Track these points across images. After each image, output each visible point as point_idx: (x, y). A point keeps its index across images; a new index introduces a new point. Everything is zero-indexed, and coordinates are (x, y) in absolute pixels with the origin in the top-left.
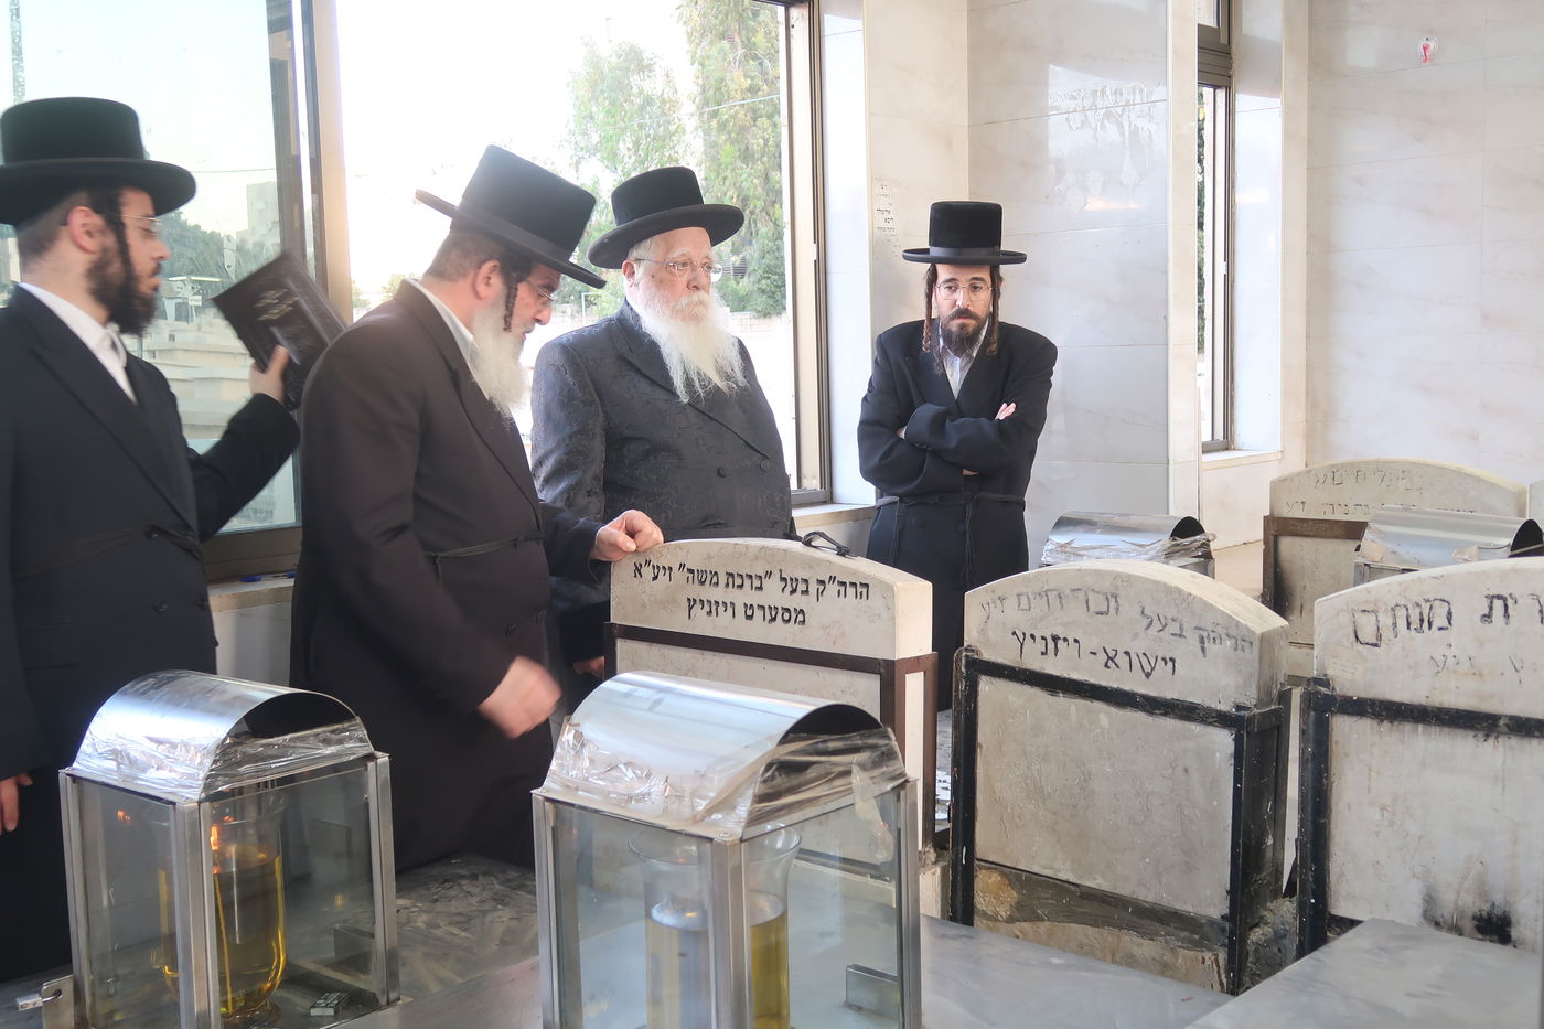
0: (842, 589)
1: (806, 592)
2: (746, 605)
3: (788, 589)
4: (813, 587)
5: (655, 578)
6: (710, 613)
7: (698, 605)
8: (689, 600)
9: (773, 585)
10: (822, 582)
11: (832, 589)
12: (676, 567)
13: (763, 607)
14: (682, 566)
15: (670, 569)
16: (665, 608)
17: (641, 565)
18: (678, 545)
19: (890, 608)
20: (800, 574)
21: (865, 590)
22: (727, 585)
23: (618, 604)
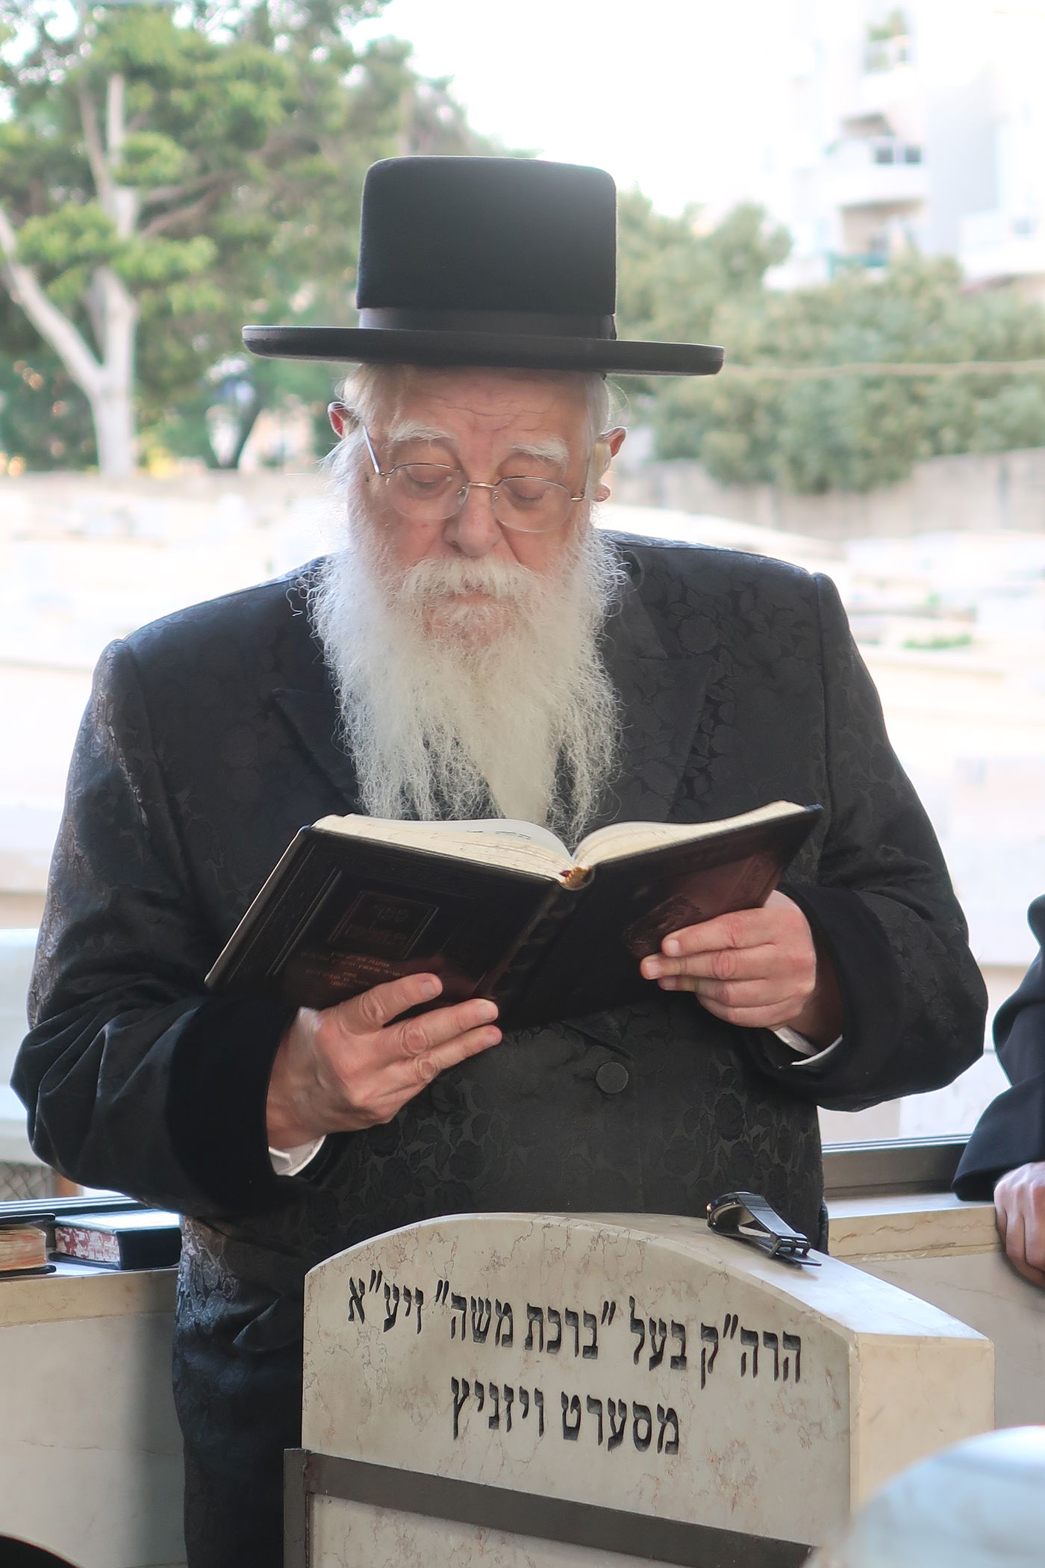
0: (749, 1350)
1: (679, 1361)
2: (564, 1397)
3: (647, 1353)
4: (696, 1345)
5: (390, 1323)
6: (494, 1421)
7: (472, 1402)
8: (455, 1382)
9: (617, 1337)
10: (709, 1332)
11: (732, 1348)
12: (430, 1294)
13: (598, 1403)
14: (443, 1287)
15: (420, 1295)
16: (408, 1406)
17: (362, 1285)
18: (435, 1231)
19: (842, 1404)
20: (669, 1311)
21: (791, 1354)
22: (529, 1342)
23: (318, 1396)
